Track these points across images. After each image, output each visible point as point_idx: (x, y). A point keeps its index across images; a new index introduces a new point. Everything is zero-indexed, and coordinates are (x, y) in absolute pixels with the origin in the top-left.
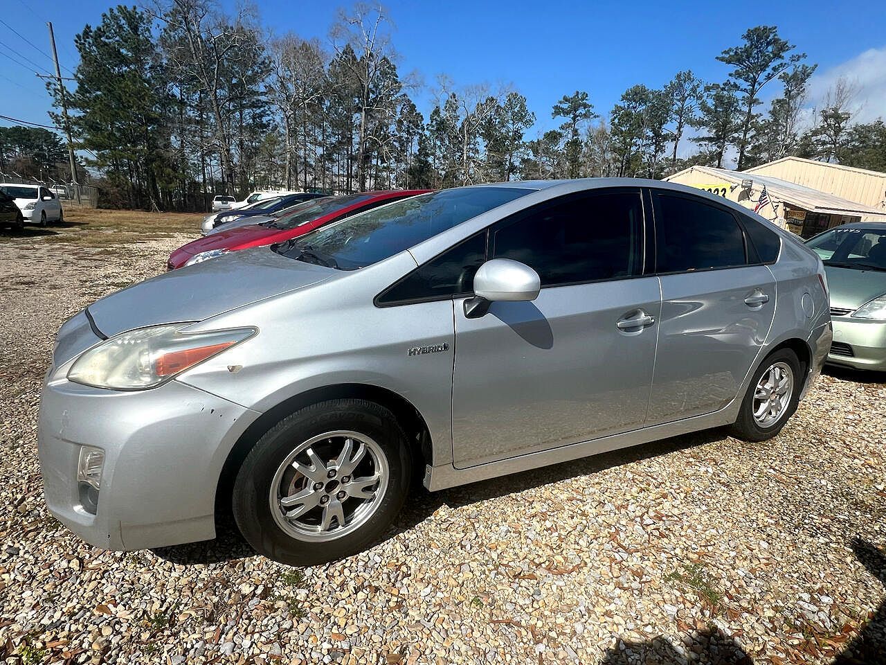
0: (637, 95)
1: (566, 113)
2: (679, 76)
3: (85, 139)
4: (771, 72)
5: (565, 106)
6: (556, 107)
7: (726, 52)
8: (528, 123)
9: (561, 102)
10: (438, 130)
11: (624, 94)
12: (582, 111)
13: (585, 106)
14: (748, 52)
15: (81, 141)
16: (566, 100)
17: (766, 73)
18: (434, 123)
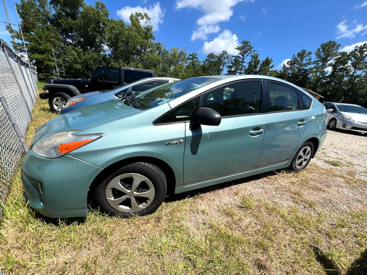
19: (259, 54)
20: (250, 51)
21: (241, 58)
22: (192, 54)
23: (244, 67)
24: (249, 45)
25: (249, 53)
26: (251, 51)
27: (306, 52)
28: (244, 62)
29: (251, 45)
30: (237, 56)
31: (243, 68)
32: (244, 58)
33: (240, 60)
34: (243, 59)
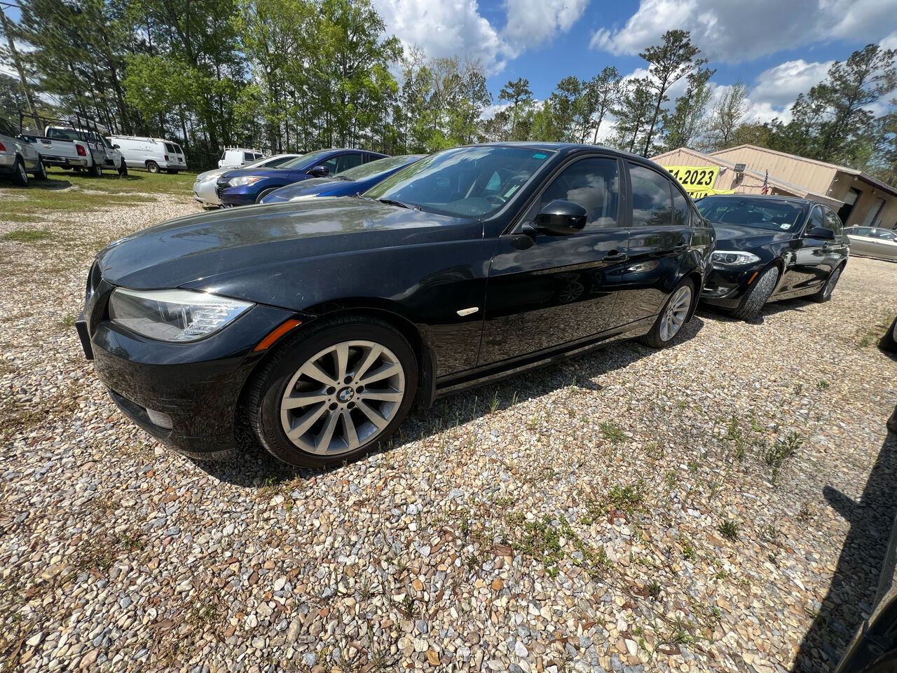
0: (570, 85)
1: (510, 96)
2: (605, 70)
3: (41, 80)
4: (680, 73)
5: (510, 91)
6: (503, 91)
7: (648, 50)
8: (487, 103)
9: (506, 87)
10: (408, 102)
11: (560, 83)
12: (523, 96)
13: (526, 92)
14: (665, 51)
15: (37, 82)
16: (511, 85)
17: (675, 74)
18: (406, 95)
19: (715, 70)
20: (687, 64)
21: (656, 84)
22: (515, 82)
23: (662, 112)
24: (687, 44)
25: (683, 70)
26: (690, 61)
27: (879, 49)
28: (665, 97)
29: (691, 44)
30: (644, 80)
31: (660, 117)
32: (666, 85)
33: (654, 91)
34: (663, 89)
